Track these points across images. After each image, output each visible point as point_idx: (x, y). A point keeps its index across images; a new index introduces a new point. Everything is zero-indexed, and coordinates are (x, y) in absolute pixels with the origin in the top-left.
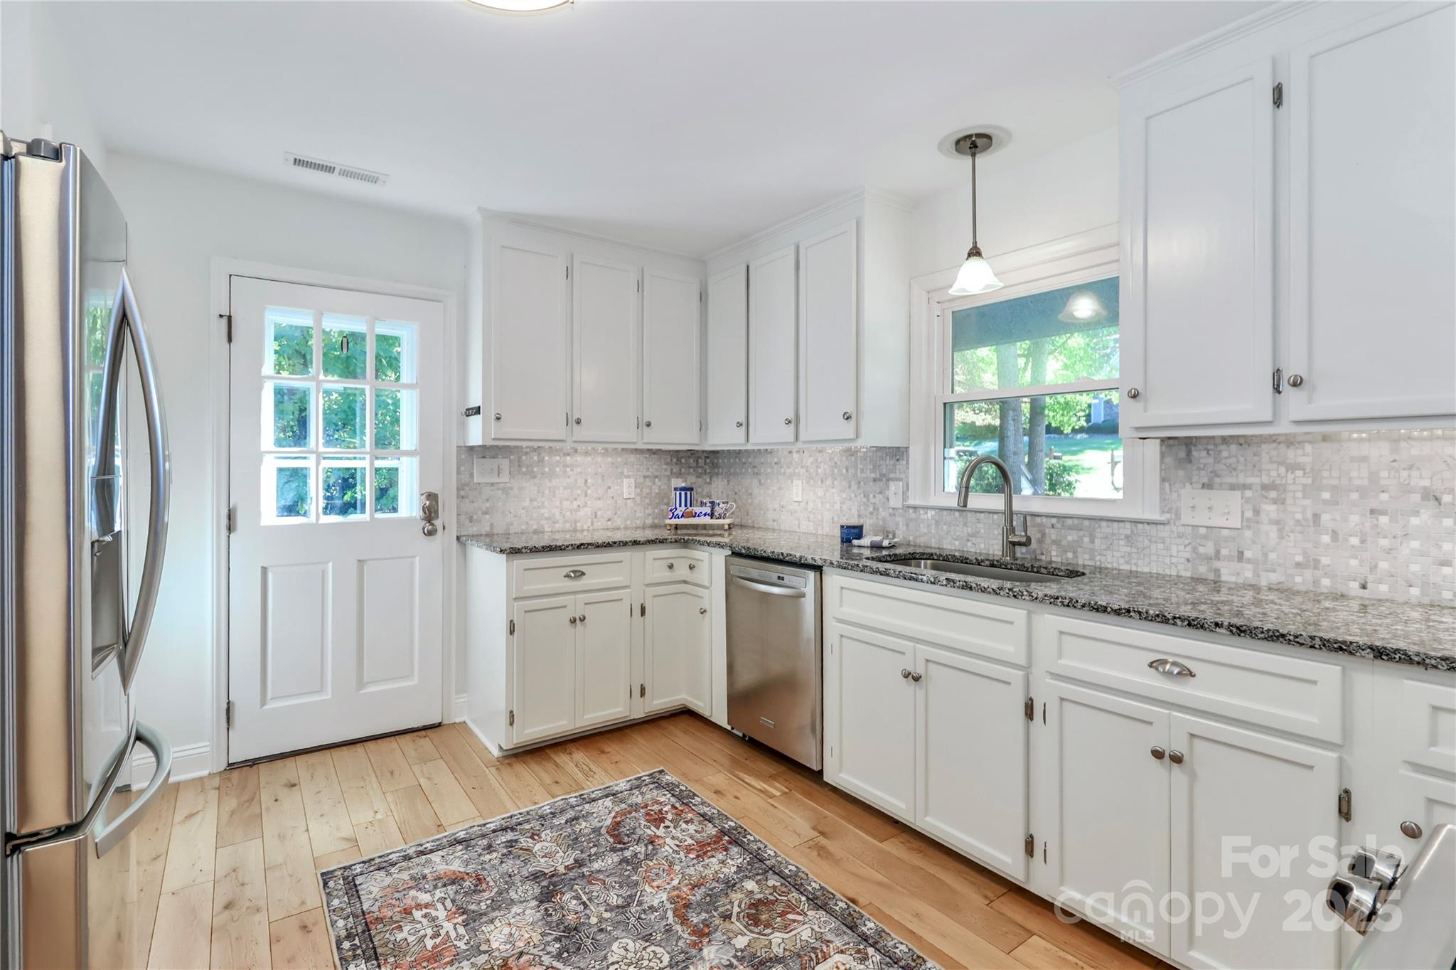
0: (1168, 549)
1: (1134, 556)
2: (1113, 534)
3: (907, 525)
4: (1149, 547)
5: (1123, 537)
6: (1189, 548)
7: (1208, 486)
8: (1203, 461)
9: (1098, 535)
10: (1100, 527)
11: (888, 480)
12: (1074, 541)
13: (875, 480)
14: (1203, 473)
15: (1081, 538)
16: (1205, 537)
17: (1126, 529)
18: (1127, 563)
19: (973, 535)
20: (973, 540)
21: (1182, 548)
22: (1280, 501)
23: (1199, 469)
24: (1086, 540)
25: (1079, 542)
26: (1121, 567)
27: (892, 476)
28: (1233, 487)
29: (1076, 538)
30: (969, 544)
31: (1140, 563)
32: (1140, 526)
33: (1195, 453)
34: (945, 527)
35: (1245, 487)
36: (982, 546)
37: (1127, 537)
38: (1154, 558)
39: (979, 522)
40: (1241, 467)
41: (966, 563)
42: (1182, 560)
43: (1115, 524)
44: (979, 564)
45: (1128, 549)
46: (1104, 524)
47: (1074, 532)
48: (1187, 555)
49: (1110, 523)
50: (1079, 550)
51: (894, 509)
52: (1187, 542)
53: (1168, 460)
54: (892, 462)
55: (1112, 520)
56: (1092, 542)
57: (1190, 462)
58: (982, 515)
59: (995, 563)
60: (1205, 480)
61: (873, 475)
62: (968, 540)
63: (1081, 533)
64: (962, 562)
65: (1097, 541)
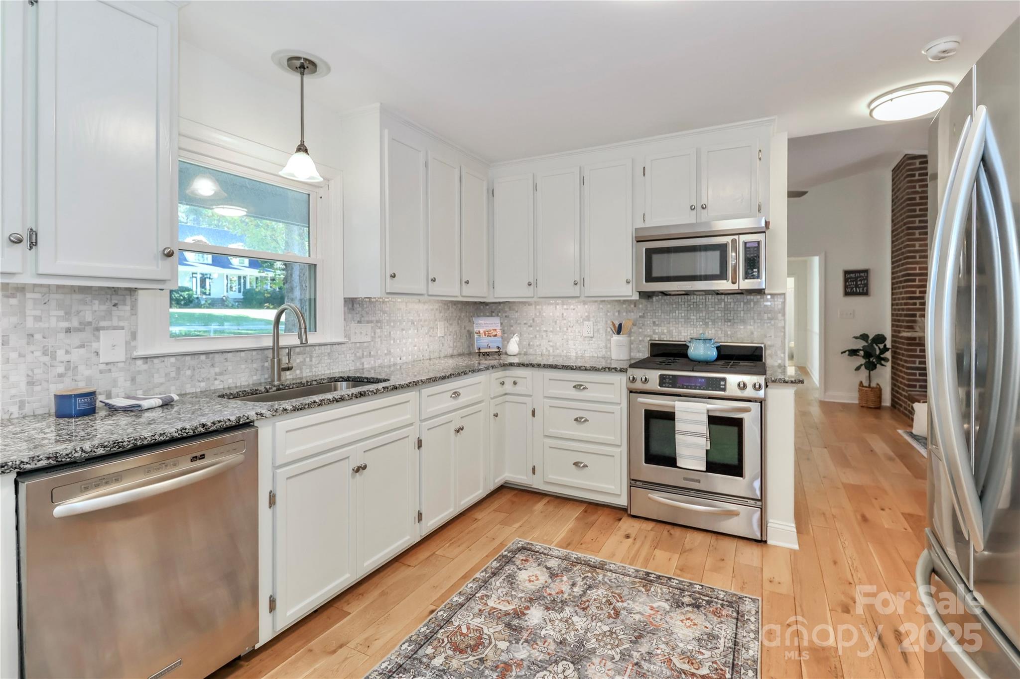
0: (346, 357)
1: (332, 364)
2: (322, 353)
3: (133, 380)
4: (338, 358)
5: (326, 354)
6: (353, 355)
7: (359, 322)
8: (358, 309)
9: (315, 355)
10: (315, 350)
11: (98, 329)
12: (301, 362)
13: (68, 331)
14: (358, 315)
15: (305, 359)
16: (359, 348)
17: (328, 349)
18: (329, 369)
19: (221, 374)
20: (221, 378)
21: (350, 355)
22: (381, 328)
23: (356, 313)
24: (308, 360)
25: (303, 362)
26: (326, 372)
27: (103, 324)
28: (368, 322)
29: (302, 360)
30: (217, 382)
31: (334, 368)
32: (334, 346)
33: (355, 305)
34: (189, 373)
35: (371, 322)
36: (230, 381)
37: (329, 354)
38: (340, 363)
39: (227, 361)
40: (370, 313)
41: (257, 394)
42: (351, 361)
43: (323, 347)
44: (267, 392)
45: (329, 361)
46: (317, 348)
47: (301, 356)
48: (352, 358)
49: (320, 347)
50: (304, 367)
51: (107, 364)
52: (353, 351)
53: (346, 308)
54: (103, 307)
55: (320, 345)
56: (311, 361)
57: (353, 310)
58: (230, 355)
59: (281, 387)
60: (359, 319)
61: (65, 325)
62: (216, 379)
63: (305, 356)
64: (252, 394)
65: (314, 359)
